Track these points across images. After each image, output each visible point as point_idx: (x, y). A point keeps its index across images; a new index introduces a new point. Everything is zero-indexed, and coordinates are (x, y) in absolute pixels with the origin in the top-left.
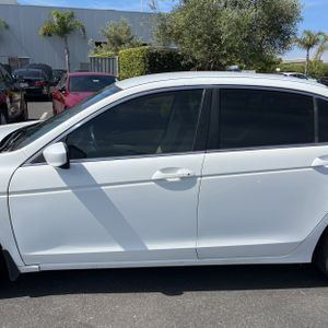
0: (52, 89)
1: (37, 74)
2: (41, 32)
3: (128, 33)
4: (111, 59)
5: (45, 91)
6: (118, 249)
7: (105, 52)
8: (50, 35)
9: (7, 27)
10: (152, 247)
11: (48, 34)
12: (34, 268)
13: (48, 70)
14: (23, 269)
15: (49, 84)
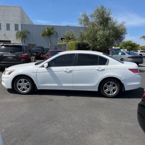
0: (44, 56)
1: (39, 50)
2: (41, 35)
3: (72, 35)
4: (65, 45)
5: (41, 56)
6: (57, 85)
7: (64, 43)
8: (44, 35)
9: (29, 33)
10: (64, 85)
11: (43, 35)
12: (40, 88)
13: (43, 49)
14: (38, 89)
15: (43, 54)
